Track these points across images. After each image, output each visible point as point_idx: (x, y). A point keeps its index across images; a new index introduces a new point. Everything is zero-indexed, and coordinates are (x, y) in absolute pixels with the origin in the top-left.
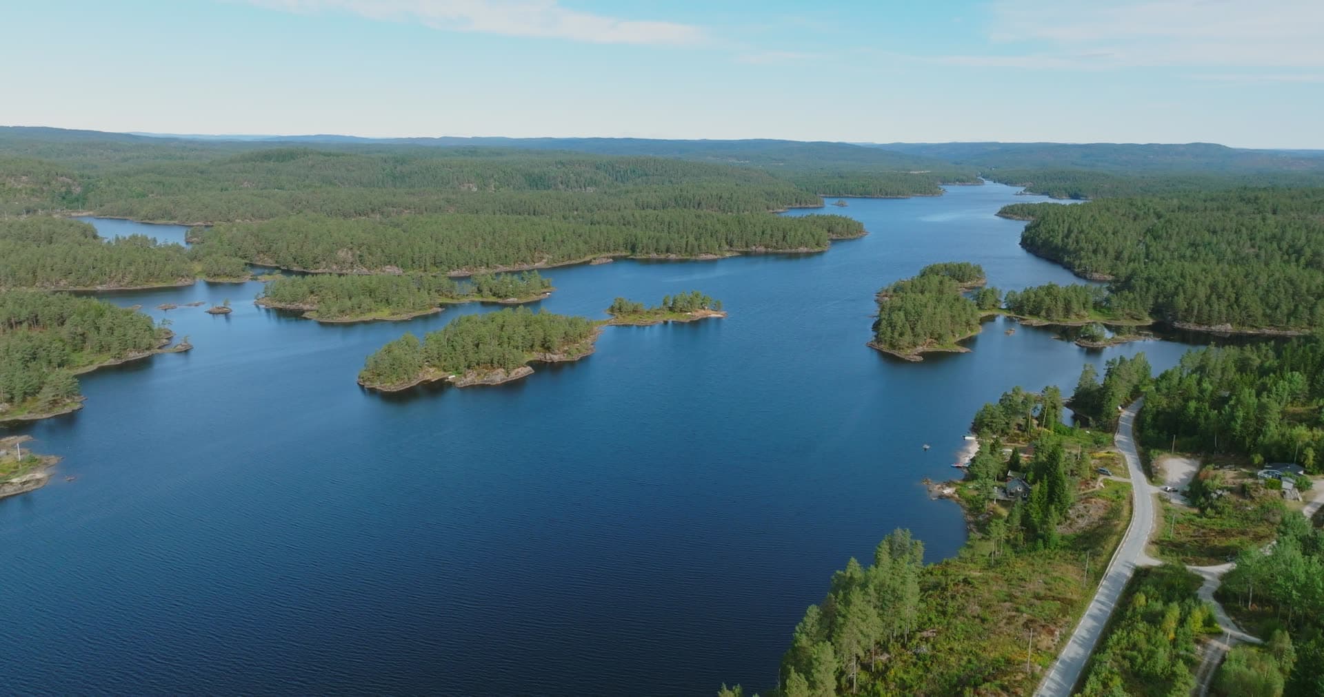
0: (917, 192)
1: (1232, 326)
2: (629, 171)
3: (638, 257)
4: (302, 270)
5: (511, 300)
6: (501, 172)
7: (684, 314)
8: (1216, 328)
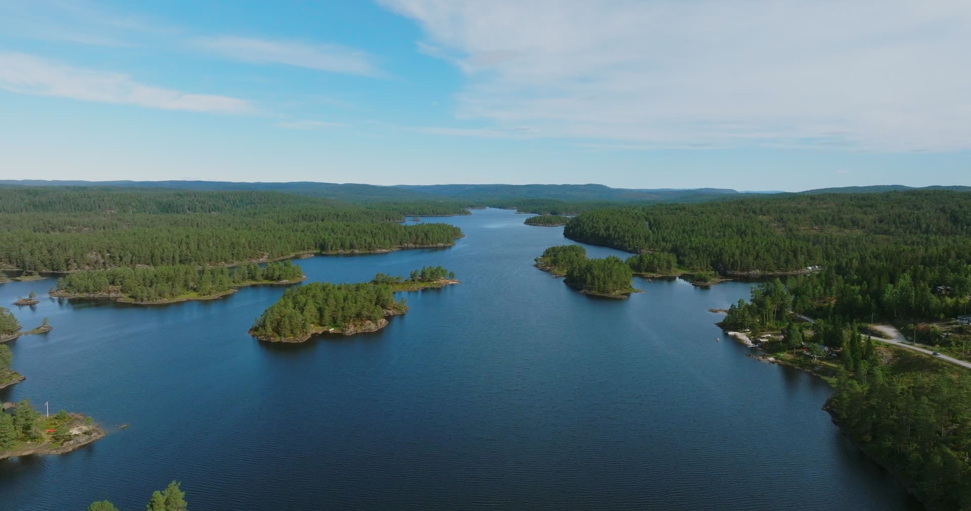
1: (759, 270)
2: (237, 201)
3: (329, 253)
4: (51, 272)
5: (284, 281)
6: (136, 201)
7: (432, 283)
8: (752, 272)
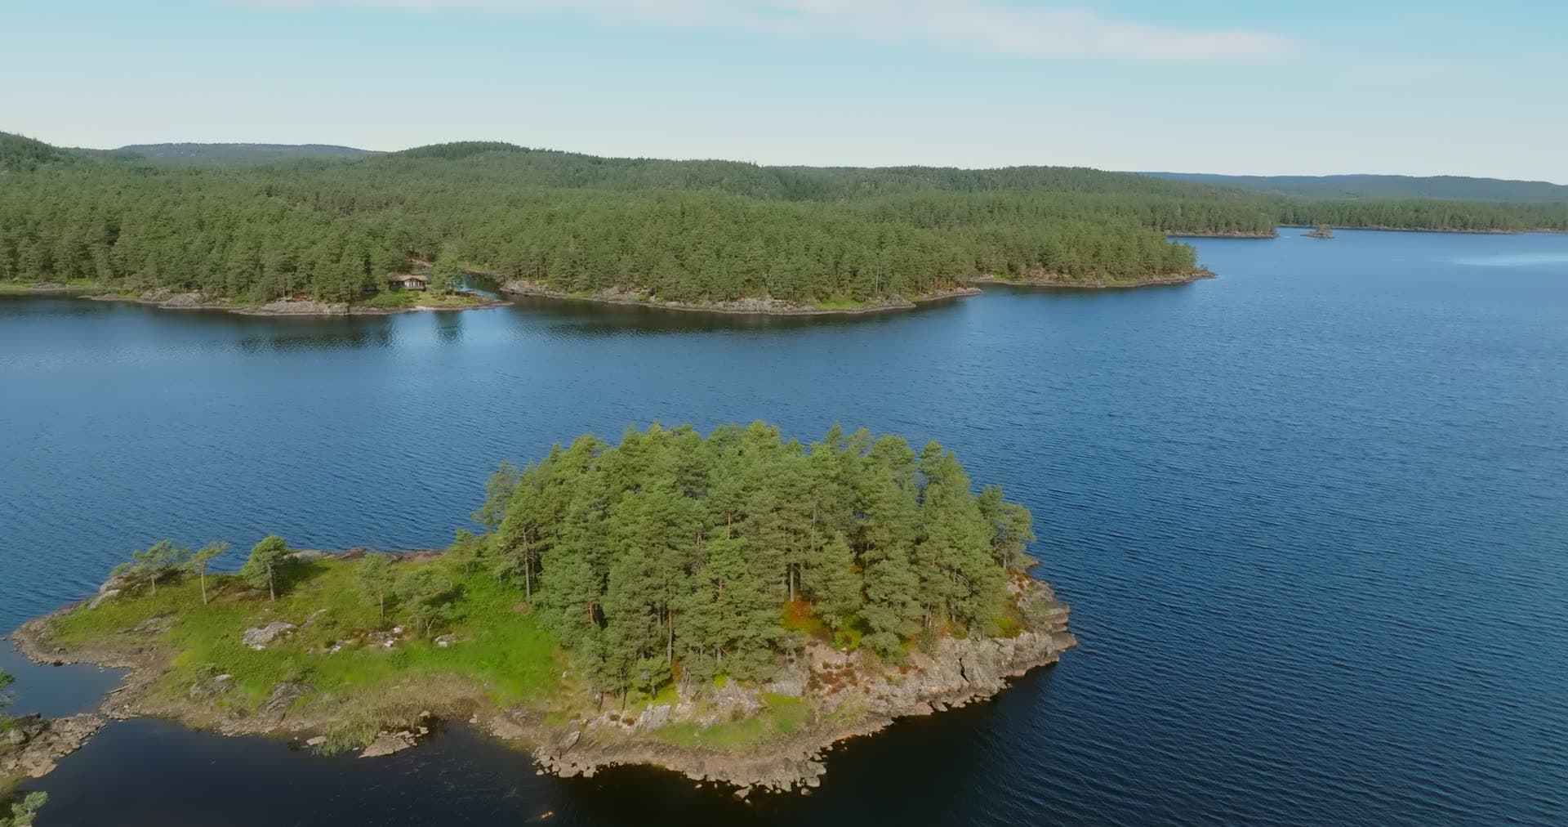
0: (1546, 225)
